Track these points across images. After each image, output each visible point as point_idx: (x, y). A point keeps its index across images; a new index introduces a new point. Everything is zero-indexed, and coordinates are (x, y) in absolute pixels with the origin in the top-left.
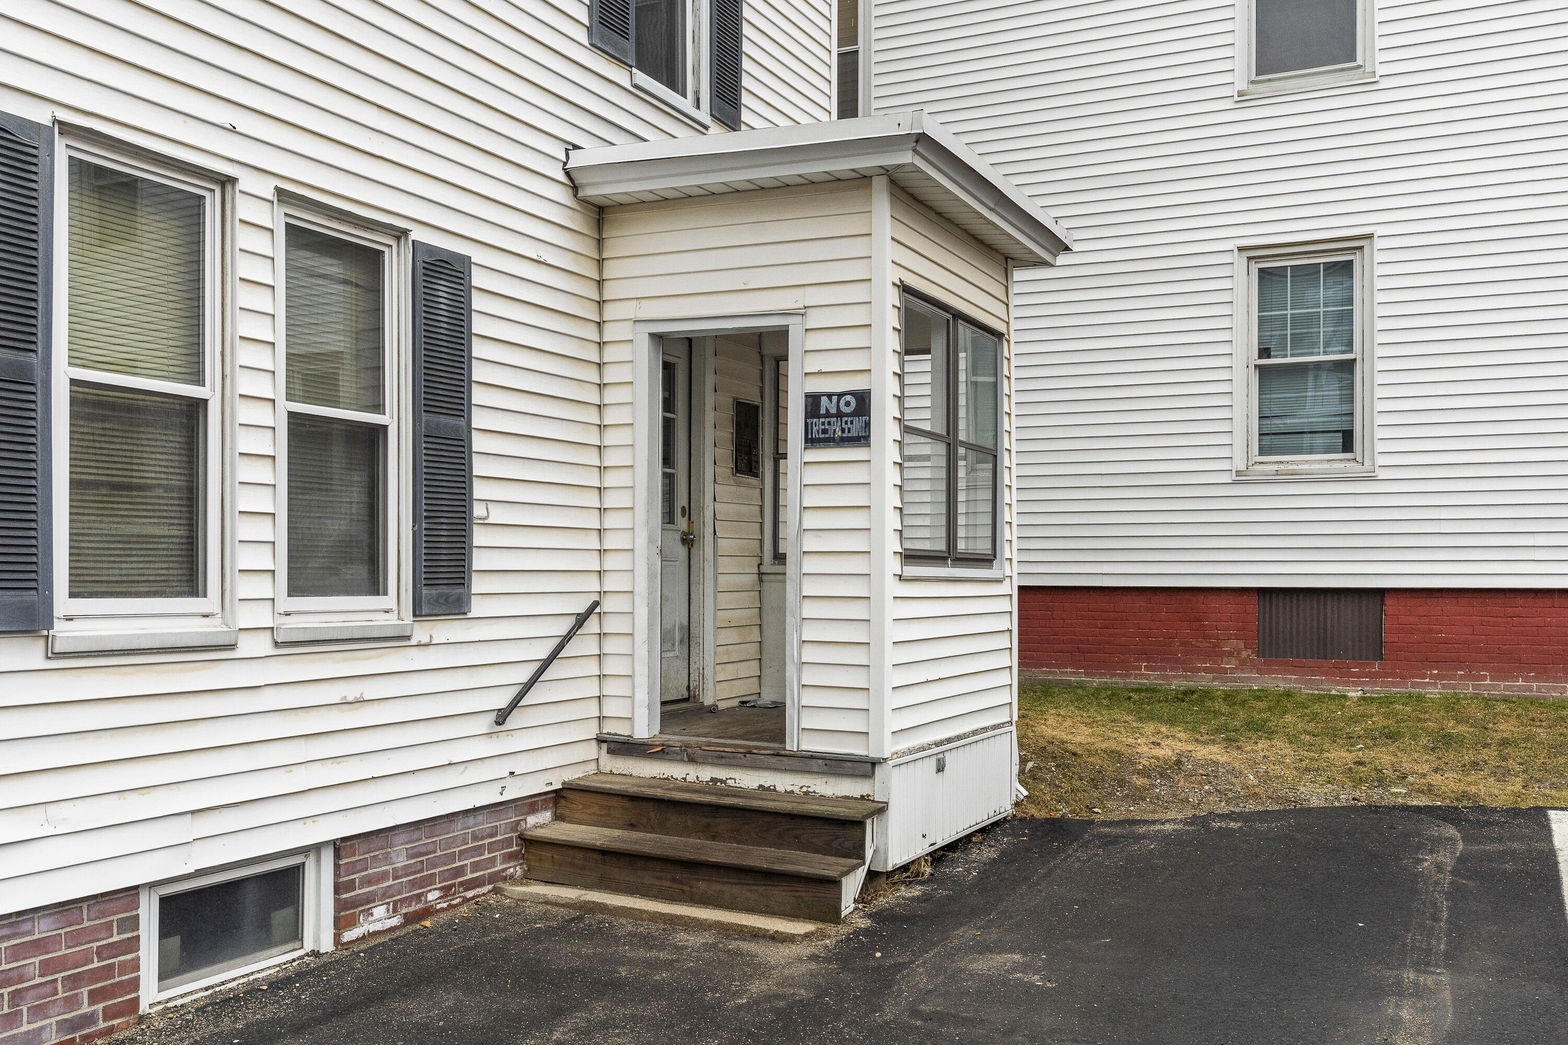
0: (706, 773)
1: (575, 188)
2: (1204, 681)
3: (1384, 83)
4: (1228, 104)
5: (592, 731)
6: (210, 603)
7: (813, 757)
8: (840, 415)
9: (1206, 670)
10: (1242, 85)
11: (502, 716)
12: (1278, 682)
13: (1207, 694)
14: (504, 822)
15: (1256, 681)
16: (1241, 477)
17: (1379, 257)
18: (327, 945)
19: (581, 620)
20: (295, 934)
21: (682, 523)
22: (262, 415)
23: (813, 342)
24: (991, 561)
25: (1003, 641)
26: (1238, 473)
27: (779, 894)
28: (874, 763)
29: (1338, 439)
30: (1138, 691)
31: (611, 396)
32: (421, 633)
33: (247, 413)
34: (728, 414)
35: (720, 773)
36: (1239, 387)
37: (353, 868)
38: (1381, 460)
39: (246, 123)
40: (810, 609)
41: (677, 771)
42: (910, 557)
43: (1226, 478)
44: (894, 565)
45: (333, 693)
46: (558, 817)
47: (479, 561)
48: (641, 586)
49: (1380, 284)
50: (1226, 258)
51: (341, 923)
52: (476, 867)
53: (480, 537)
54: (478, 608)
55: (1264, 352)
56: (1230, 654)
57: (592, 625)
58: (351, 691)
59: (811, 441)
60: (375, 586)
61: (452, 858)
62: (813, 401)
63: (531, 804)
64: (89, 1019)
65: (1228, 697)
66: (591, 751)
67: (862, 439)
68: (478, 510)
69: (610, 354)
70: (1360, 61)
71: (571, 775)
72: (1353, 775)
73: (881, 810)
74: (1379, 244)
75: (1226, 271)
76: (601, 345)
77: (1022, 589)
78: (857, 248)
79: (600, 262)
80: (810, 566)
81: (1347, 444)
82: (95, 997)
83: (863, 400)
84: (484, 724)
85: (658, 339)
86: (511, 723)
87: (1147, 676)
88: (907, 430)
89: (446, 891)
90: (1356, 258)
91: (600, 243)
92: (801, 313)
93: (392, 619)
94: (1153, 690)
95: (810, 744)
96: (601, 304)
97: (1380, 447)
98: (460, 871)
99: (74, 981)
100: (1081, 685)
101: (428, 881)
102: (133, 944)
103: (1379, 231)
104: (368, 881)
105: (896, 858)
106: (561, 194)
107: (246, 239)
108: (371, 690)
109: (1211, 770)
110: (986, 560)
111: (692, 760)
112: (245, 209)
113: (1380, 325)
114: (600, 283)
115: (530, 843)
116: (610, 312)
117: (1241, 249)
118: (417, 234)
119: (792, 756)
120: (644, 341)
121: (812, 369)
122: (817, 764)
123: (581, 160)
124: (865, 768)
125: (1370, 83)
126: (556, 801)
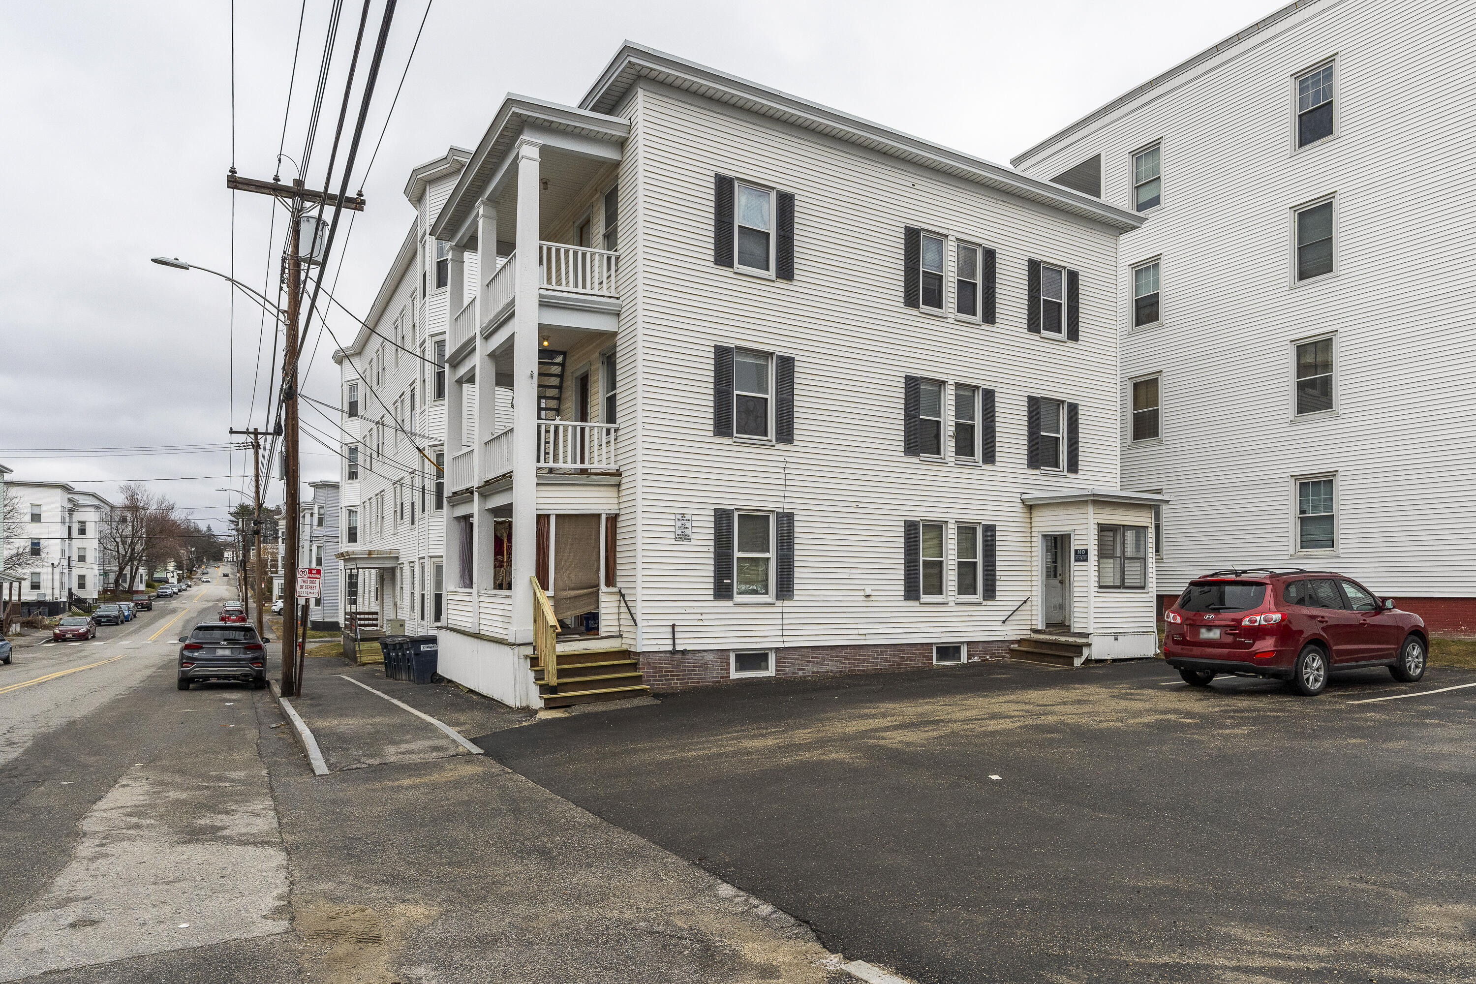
0: (1054, 638)
1: (1023, 503)
3: (1343, 416)
4: (1287, 425)
5: (1029, 627)
6: (944, 596)
7: (1076, 633)
8: (1082, 555)
10: (1293, 418)
11: (1004, 622)
14: (1005, 645)
16: (1292, 557)
17: (1341, 479)
18: (966, 662)
19: (1025, 602)
20: (959, 659)
21: (1060, 578)
22: (953, 562)
23: (1077, 537)
24: (1143, 588)
25: (1148, 609)
26: (1291, 555)
27: (1061, 660)
28: (1089, 635)
29: (1328, 543)
31: (1033, 549)
32: (984, 603)
33: (950, 562)
35: (1057, 638)
36: (1291, 526)
37: (970, 648)
38: (1341, 550)
39: (950, 510)
40: (1075, 599)
41: (1048, 637)
42: (1102, 587)
43: (1286, 557)
45: (966, 614)
46: (1019, 646)
47: (998, 588)
49: (1341, 488)
50: (1286, 480)
51: (968, 658)
52: (998, 653)
53: (998, 583)
54: (998, 598)
55: (1302, 512)
57: (1029, 603)
58: (970, 614)
59: (1076, 561)
60: (975, 593)
61: (992, 650)
62: (1076, 551)
63: (1013, 642)
64: (925, 663)
66: (1029, 632)
67: (1086, 560)
68: (998, 577)
69: (1033, 539)
70: (1334, 409)
71: (1022, 637)
73: (1090, 645)
74: (1341, 474)
75: (1287, 484)
76: (1031, 537)
77: (1158, 596)
78: (1085, 516)
79: (1031, 518)
80: (1075, 589)
81: (1332, 546)
82: (926, 660)
83: (1086, 551)
84: (1000, 623)
85: (1044, 536)
86: (1007, 623)
88: (1095, 556)
89: (991, 657)
90: (1334, 479)
91: (1031, 513)
92: (1074, 531)
93: (978, 600)
95: (1076, 630)
96: (1031, 527)
97: (1341, 546)
98: (994, 653)
99: (923, 657)
101: (987, 654)
102: (932, 653)
103: (1341, 469)
104: (973, 651)
105: (1098, 657)
106: (1020, 505)
107: (950, 531)
108: (974, 613)
110: (1140, 587)
111: (1050, 634)
112: (950, 526)
113: (1341, 503)
114: (1031, 523)
115: (1012, 650)
116: (1033, 530)
117: (1291, 476)
118: (984, 523)
119: (1072, 633)
120: (1040, 537)
121: (1076, 544)
122: (1077, 635)
123: (1024, 496)
124: (1087, 635)
125: (1338, 417)
126: (1019, 642)
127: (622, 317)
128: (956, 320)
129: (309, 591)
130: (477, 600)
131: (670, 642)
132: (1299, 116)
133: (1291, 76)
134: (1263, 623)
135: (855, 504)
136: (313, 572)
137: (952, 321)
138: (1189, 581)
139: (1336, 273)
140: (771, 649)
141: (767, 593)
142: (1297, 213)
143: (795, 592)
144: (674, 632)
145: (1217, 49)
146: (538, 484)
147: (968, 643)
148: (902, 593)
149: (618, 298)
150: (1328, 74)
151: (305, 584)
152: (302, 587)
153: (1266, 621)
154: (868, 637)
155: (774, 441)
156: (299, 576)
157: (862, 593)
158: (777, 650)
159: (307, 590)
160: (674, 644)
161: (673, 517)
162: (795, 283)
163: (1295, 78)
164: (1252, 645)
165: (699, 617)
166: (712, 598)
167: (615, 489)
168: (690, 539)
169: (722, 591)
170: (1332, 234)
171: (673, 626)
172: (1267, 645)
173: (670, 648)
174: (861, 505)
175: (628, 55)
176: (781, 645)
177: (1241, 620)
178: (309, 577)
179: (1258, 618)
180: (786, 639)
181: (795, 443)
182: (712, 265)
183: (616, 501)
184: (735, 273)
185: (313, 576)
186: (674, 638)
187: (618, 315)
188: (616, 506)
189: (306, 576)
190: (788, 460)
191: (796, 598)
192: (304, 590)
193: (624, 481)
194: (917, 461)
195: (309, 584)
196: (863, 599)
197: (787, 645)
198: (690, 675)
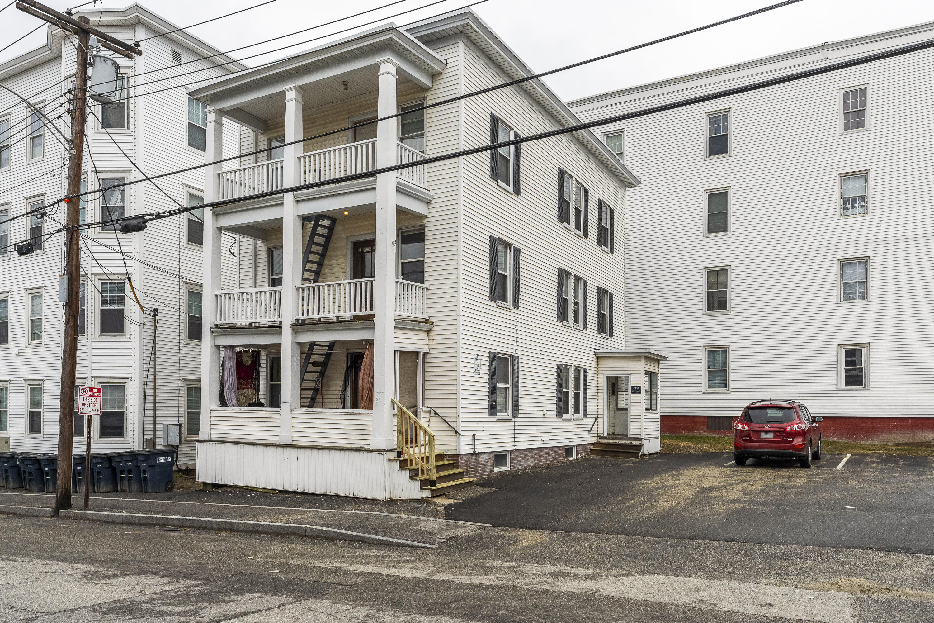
0: (615, 441)
1: (596, 355)
2: (696, 435)
3: (733, 314)
4: (701, 316)
5: (599, 435)
6: (569, 415)
8: (636, 389)
9: (697, 433)
10: (704, 313)
11: (589, 432)
12: (711, 435)
13: (697, 437)
14: (589, 447)
15: (707, 435)
16: (704, 393)
17: (732, 349)
18: (575, 458)
19: (596, 419)
20: (572, 456)
22: (573, 393)
23: (632, 379)
25: (658, 423)
27: (630, 455)
28: (642, 439)
29: (724, 385)
30: (682, 437)
31: (599, 385)
32: (583, 419)
33: (571, 393)
34: (611, 385)
35: (617, 441)
36: (703, 374)
37: (577, 449)
38: (732, 390)
39: (572, 359)
40: (632, 417)
41: (611, 441)
42: (646, 410)
43: (701, 393)
44: (644, 411)
45: (577, 426)
46: (594, 447)
48: (605, 413)
49: (732, 355)
50: (701, 348)
51: (577, 456)
52: (586, 452)
53: (587, 407)
54: (587, 416)
55: (709, 367)
56: (702, 429)
57: (598, 419)
59: (632, 393)
60: (580, 413)
61: (584, 450)
62: (632, 387)
63: (591, 445)
64: (563, 459)
65: (700, 438)
66: (596, 438)
67: (640, 393)
68: (588, 403)
69: (599, 379)
70: (728, 310)
71: (595, 441)
72: (720, 448)
73: (643, 445)
74: (731, 347)
75: (701, 351)
76: (598, 377)
77: (661, 416)
78: (639, 366)
79: (598, 365)
80: (632, 411)
81: (726, 387)
82: (563, 457)
83: (640, 387)
84: (587, 432)
85: (608, 377)
87: (684, 434)
88: (646, 391)
89: (584, 454)
90: (727, 349)
91: (598, 362)
92: (630, 374)
93: (581, 418)
94: (685, 437)
95: (632, 436)
96: (598, 371)
97: (732, 387)
99: (562, 455)
100: (671, 436)
102: (565, 452)
103: (731, 344)
104: (578, 451)
105: (645, 453)
106: (594, 356)
107: (571, 372)
108: (580, 426)
109: (694, 448)
110: (655, 410)
111: (613, 439)
112: (572, 368)
113: (732, 363)
114: (599, 368)
115: (591, 450)
116: (600, 373)
117: (704, 346)
118: (584, 367)
119: (629, 438)
120: (605, 377)
121: (632, 382)
122: (633, 439)
123: (597, 351)
124: (640, 439)
125: (730, 314)
126: (593, 444)
127: (431, 206)
128: (575, 234)
129: (91, 408)
130: (290, 417)
131: (472, 447)
132: (709, 138)
133: (705, 113)
134: (797, 429)
135: (540, 352)
136: (94, 390)
137: (573, 233)
138: (745, 407)
139: (730, 233)
140: (507, 451)
141: (506, 412)
142: (707, 194)
143: (520, 412)
144: (474, 440)
145: (661, 84)
146: (396, 328)
147: (577, 446)
148: (555, 413)
149: (429, 191)
150: (726, 118)
151: (86, 402)
152: (84, 405)
153: (799, 428)
154: (545, 442)
155: (512, 306)
156: (81, 394)
157: (542, 412)
158: (511, 451)
159: (89, 408)
160: (474, 448)
161: (472, 356)
162: (520, 197)
163: (707, 115)
164: (792, 441)
165: (482, 429)
166: (487, 415)
167: (426, 334)
168: (479, 373)
169: (492, 411)
170: (727, 210)
171: (474, 435)
172: (798, 441)
173: (471, 451)
174: (543, 353)
175: (468, 18)
176: (513, 448)
177: (786, 427)
178: (90, 396)
179: (795, 426)
180: (516, 444)
181: (520, 309)
182: (488, 177)
183: (426, 342)
184: (498, 186)
185: (95, 394)
186: (474, 444)
187: (428, 203)
188: (427, 347)
189: (88, 394)
190: (519, 320)
191: (520, 416)
192: (86, 407)
193: (435, 328)
194: (561, 325)
195: (90, 402)
196: (542, 416)
197: (517, 448)
198: (478, 470)
